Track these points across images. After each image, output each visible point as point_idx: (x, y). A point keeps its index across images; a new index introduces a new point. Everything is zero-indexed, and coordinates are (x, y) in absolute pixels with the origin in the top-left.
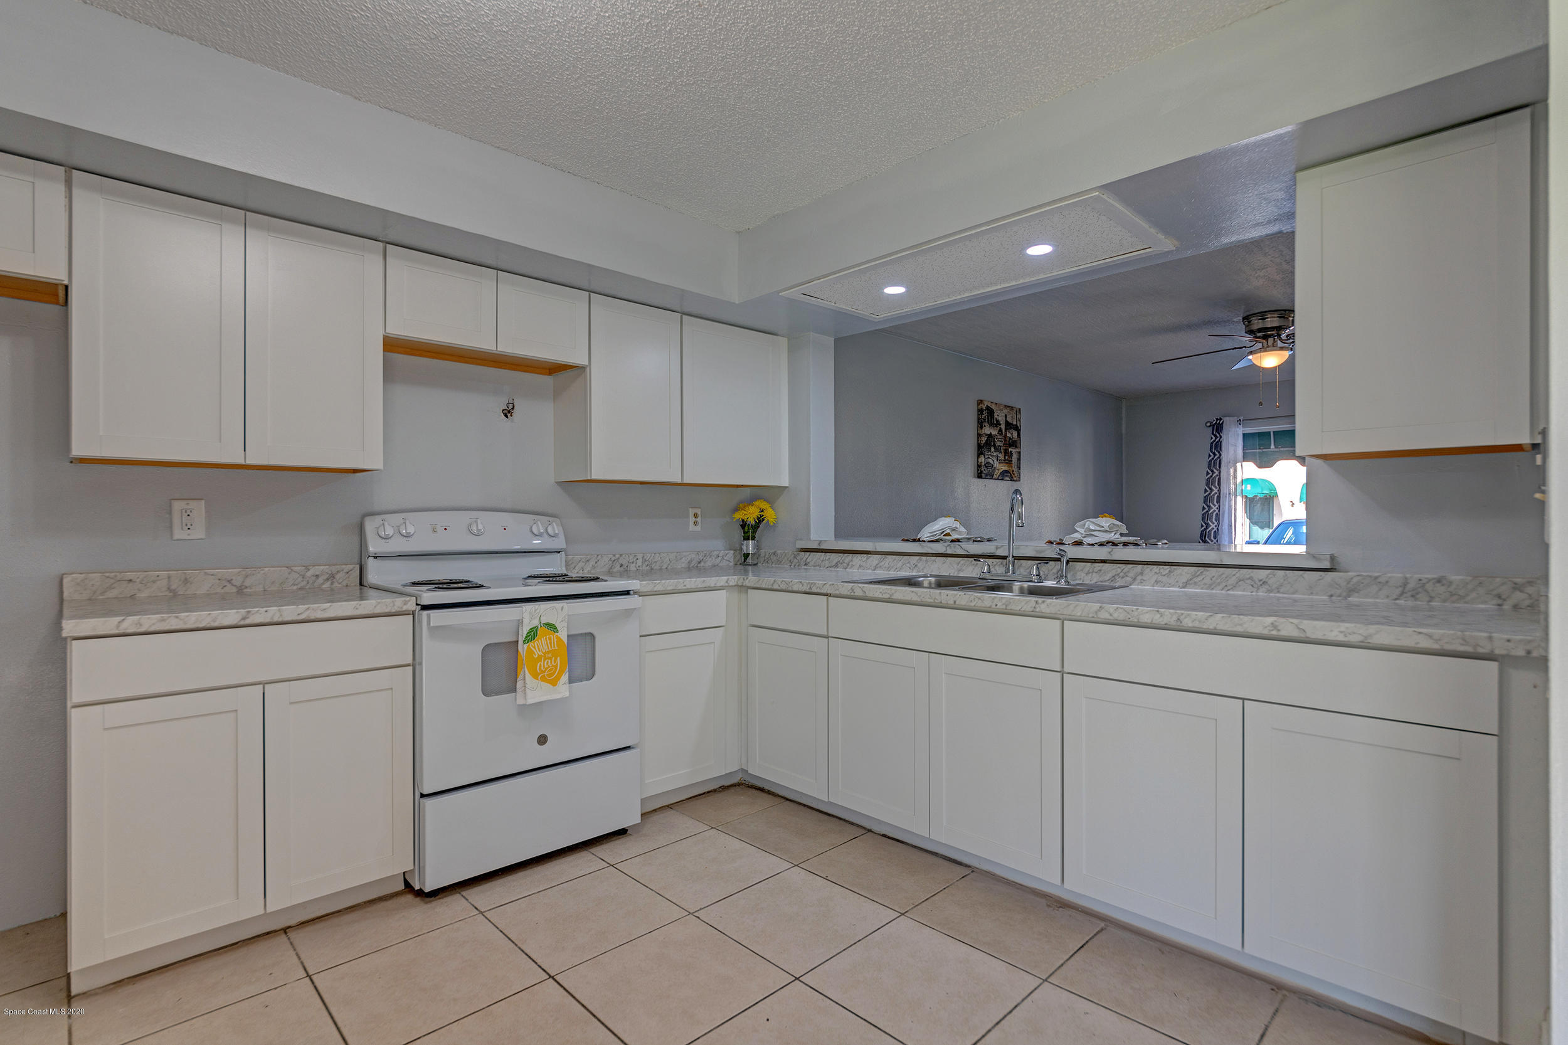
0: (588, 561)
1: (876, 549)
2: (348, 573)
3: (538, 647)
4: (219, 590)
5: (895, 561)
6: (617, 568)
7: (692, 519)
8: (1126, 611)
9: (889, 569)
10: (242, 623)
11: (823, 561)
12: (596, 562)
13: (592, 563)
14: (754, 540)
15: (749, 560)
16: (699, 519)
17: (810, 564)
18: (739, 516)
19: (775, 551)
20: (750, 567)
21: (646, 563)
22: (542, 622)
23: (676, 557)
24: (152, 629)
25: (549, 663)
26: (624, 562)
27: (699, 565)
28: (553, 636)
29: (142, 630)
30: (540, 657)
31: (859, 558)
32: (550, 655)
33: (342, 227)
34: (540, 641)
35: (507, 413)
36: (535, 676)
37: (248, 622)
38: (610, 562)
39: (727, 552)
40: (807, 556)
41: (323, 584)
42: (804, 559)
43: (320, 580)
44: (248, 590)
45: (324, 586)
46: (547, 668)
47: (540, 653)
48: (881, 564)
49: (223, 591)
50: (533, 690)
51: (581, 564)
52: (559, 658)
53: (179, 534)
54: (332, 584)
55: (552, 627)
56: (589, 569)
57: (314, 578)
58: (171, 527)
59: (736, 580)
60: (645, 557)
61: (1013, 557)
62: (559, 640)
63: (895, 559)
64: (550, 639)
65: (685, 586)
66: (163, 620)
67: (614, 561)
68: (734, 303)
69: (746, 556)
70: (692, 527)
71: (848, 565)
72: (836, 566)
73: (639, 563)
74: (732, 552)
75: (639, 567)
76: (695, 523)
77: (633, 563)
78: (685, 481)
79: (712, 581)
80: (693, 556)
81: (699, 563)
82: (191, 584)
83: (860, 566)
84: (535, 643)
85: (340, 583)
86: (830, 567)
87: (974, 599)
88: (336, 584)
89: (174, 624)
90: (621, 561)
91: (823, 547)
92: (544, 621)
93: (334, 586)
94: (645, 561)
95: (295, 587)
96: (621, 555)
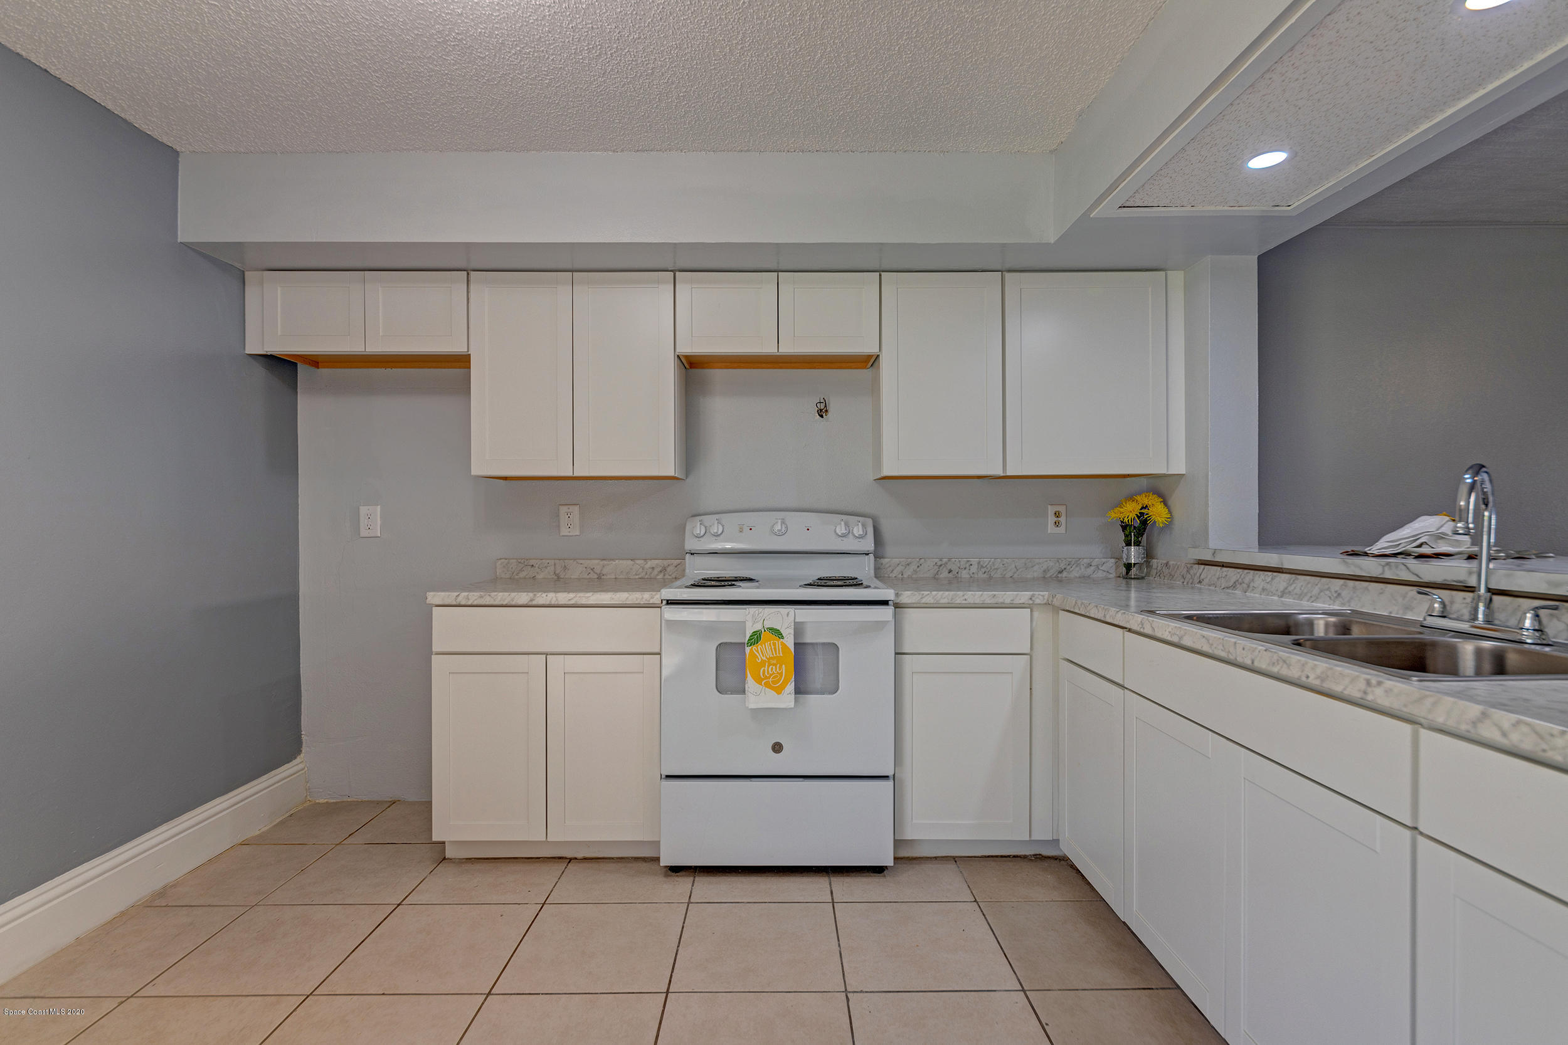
0: (908, 565)
1: (1282, 565)
2: (676, 567)
3: (762, 651)
4: (586, 576)
5: (1309, 585)
6: (944, 574)
7: (1051, 519)
8: (1537, 733)
9: (1300, 597)
10: (530, 603)
11: (1218, 579)
12: (918, 567)
13: (913, 567)
14: (1138, 545)
15: (1134, 571)
16: (1062, 519)
17: (1204, 583)
18: (1114, 515)
19: (1168, 562)
20: (1133, 581)
21: (983, 570)
22: (766, 627)
23: (1025, 564)
24: (475, 603)
25: (774, 670)
26: (954, 568)
27: (1059, 575)
28: (779, 643)
29: (470, 603)
30: (763, 662)
31: (1263, 577)
32: (775, 662)
33: (636, 267)
34: (763, 646)
35: (822, 413)
36: (759, 680)
37: (534, 603)
38: (936, 567)
39: (1104, 560)
40: (1200, 571)
41: (657, 575)
42: (1198, 574)
43: (656, 572)
44: (605, 577)
45: (658, 577)
46: (771, 675)
47: (764, 658)
48: (1291, 589)
49: (588, 577)
50: (758, 696)
51: (900, 568)
52: (784, 666)
53: (564, 531)
54: (664, 575)
55: (777, 633)
56: (910, 574)
57: (651, 570)
58: (559, 526)
59: (1046, 597)
60: (981, 563)
61: (1489, 590)
62: (784, 646)
63: (1308, 583)
64: (774, 644)
65: (966, 600)
66: (481, 597)
67: (941, 565)
68: (1050, 244)
69: (1128, 567)
70: (1051, 528)
71: (1249, 586)
72: (1234, 587)
73: (974, 569)
74: (1113, 560)
75: (973, 573)
76: (1057, 524)
77: (965, 569)
78: (1008, 474)
79: (1007, 596)
80: (1051, 564)
81: (1061, 572)
82: (568, 570)
83: (1264, 589)
84: (759, 646)
85: (670, 575)
86: (1227, 588)
87: (1278, 660)
88: (667, 576)
89: (487, 600)
90: (949, 566)
91: (1219, 558)
92: (768, 625)
93: (666, 577)
94: (982, 567)
95: (637, 577)
96: (950, 560)
